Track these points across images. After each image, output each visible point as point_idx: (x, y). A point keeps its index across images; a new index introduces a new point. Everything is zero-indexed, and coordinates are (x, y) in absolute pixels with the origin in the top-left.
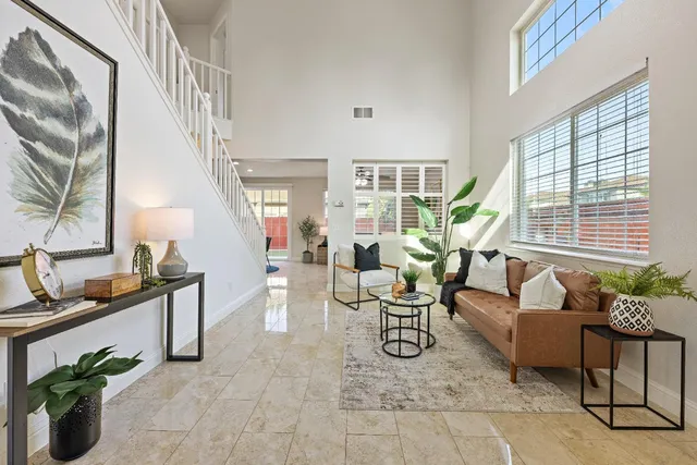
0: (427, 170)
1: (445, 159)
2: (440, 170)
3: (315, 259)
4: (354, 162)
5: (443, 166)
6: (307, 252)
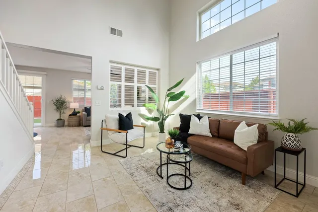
0: (150, 73)
1: (158, 67)
2: (155, 73)
3: (66, 123)
4: (111, 62)
5: (157, 71)
6: (60, 119)
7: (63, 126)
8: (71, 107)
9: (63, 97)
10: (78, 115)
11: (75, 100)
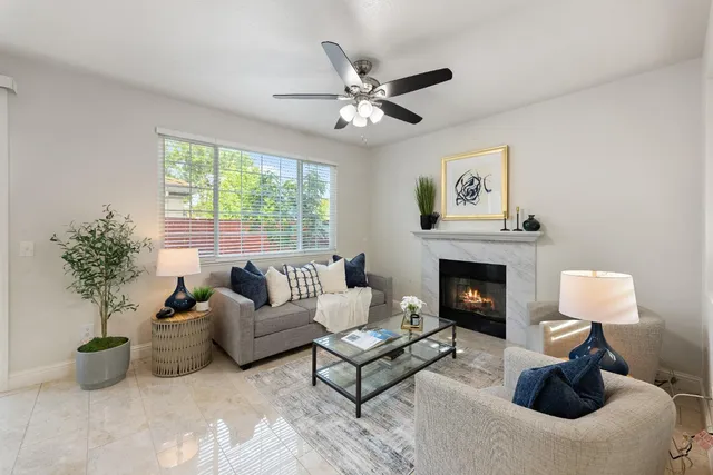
6: (102, 342)
7: (120, 376)
8: (161, 272)
9: (118, 219)
10: (202, 307)
11: (181, 233)
